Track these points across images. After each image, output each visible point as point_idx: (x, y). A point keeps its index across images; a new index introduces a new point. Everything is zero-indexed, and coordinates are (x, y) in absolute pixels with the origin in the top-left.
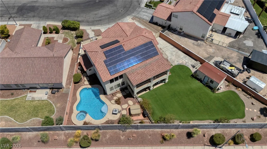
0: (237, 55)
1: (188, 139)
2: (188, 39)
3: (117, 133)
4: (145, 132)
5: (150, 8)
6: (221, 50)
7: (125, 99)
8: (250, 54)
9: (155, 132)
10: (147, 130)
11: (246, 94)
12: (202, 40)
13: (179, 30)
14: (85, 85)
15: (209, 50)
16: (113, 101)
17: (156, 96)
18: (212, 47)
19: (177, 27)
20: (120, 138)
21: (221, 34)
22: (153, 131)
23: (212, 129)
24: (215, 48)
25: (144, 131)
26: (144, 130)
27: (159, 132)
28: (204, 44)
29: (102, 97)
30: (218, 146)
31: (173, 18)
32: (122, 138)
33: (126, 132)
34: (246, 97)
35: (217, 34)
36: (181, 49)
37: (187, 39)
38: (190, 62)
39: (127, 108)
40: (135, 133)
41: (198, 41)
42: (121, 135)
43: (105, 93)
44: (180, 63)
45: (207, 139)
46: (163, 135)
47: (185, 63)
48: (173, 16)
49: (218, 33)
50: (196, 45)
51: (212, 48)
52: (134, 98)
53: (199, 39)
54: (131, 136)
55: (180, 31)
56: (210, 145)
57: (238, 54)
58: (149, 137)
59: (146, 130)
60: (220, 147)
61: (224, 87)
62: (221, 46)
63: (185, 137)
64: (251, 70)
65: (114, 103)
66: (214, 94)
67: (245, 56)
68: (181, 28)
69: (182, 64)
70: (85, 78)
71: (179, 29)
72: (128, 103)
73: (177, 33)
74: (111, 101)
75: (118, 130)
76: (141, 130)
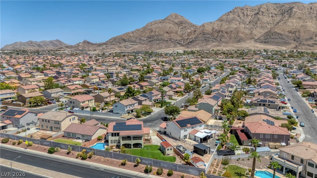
1: (134, 168)
2: (172, 139)
12: (180, 140)
14: (102, 142)
20: (101, 160)
21: (194, 140)
22: (118, 161)
26: (115, 159)
27: (122, 162)
32: (102, 160)
34: (179, 159)
45: (144, 169)
48: (167, 126)
53: (178, 140)
54: (107, 160)
56: (143, 172)
58: (115, 162)
60: (148, 174)
66: (164, 156)
68: (171, 133)
70: (104, 140)
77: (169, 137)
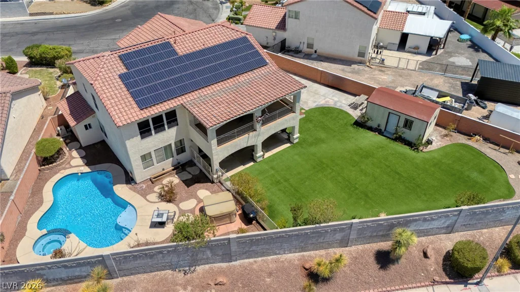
0: (444, 81)
1: (382, 272)
2: (329, 64)
3: (166, 279)
4: (255, 266)
5: (236, 24)
6: (407, 76)
7: (188, 187)
8: (473, 77)
9: (283, 262)
10: (260, 259)
11: (497, 148)
12: (361, 63)
13: (305, 49)
14: (72, 167)
15: (381, 78)
16: (153, 197)
17: (273, 172)
18: (386, 72)
19: (301, 43)
21: (398, 50)
22: (276, 261)
23: (443, 236)
24: (393, 73)
25: (251, 264)
26: (251, 260)
27: (296, 262)
28: (367, 69)
29: (121, 190)
30: (469, 282)
31: (290, 22)
33: (194, 275)
34: (498, 153)
35: (389, 51)
36: (319, 80)
37: (326, 63)
38: (345, 100)
39: (195, 208)
40: (222, 272)
41: (352, 66)
42: (180, 285)
43: (129, 179)
44: (322, 105)
45: (434, 264)
46: (307, 266)
47: (333, 103)
48: (289, 17)
49: (391, 50)
50: (350, 72)
51: (387, 74)
52: (213, 182)
53: (354, 62)
54: (212, 284)
55: (309, 50)
56: (448, 280)
57: (446, 78)
58: (269, 280)
59: (255, 262)
60: (477, 284)
61: (439, 138)
62: (403, 69)
63: (374, 266)
64: (486, 102)
65: (157, 201)
66: (420, 155)
67: (463, 81)
68: (310, 42)
69: (327, 106)
70: (75, 153)
71: (305, 45)
72: (196, 197)
73: (302, 56)
74: (148, 197)
75: (170, 272)
76: (242, 261)
77: (308, 56)
